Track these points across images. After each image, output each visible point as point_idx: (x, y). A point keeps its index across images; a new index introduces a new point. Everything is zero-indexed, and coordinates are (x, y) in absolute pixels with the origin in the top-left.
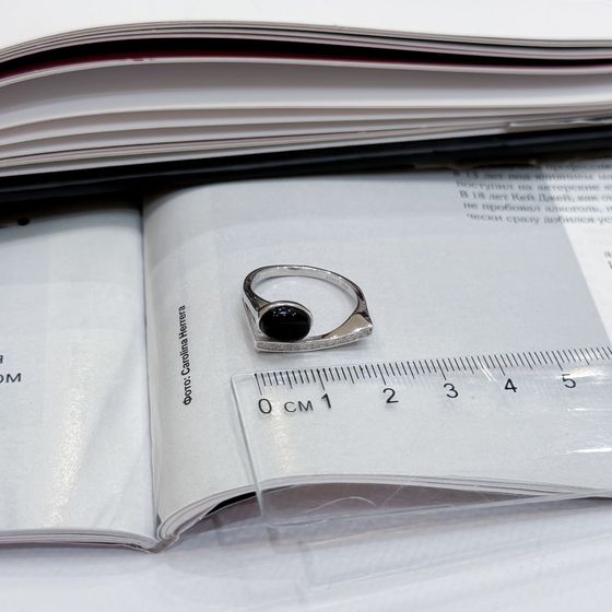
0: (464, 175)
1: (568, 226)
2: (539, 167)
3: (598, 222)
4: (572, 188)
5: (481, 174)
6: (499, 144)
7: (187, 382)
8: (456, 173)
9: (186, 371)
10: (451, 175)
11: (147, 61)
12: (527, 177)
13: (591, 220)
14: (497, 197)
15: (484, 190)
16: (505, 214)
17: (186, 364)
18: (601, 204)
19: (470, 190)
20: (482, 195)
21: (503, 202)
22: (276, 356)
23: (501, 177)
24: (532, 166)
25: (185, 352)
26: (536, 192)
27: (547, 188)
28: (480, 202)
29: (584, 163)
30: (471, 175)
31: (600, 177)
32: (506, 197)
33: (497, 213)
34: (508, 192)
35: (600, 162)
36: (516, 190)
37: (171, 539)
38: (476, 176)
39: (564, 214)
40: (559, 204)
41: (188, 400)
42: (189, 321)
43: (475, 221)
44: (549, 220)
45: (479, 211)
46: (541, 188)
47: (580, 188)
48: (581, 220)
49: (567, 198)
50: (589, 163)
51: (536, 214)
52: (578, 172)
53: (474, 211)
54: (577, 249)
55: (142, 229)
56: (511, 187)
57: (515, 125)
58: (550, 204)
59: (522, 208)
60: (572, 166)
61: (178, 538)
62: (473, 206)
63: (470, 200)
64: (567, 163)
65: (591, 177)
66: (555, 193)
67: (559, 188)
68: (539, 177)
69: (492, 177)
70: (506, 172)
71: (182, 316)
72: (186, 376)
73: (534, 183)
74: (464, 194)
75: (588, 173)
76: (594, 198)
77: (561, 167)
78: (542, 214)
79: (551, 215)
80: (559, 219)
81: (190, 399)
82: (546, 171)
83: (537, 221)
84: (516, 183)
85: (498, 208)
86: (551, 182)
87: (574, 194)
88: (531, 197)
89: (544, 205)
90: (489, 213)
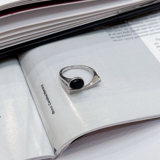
0: (108, 29)
1: (142, 38)
2: (127, 23)
3: (149, 35)
4: (138, 27)
5: (112, 28)
6: (117, 18)
7: (51, 107)
8: (105, 29)
9: (50, 104)
10: (104, 30)
11: (14, 14)
12: (125, 26)
13: (147, 35)
14: (119, 34)
15: (115, 32)
16: (123, 38)
17: (49, 102)
18: (148, 30)
19: (111, 33)
20: (115, 34)
21: (121, 35)
22: (75, 94)
23: (118, 27)
24: (125, 23)
25: (47, 98)
26: (129, 30)
27: (132, 28)
28: (115, 36)
29: (140, 19)
30: (110, 29)
31: (145, 22)
32: (121, 33)
33: (121, 38)
34: (122, 31)
35: (144, 18)
36: (124, 31)
37: (59, 154)
38: (111, 29)
39: (139, 35)
40: (137, 32)
41: (53, 113)
42: (45, 89)
43: (115, 42)
44: (136, 37)
45: (116, 39)
46: (130, 28)
47: (141, 26)
48: (144, 36)
49: (138, 30)
50: (141, 18)
51: (131, 36)
52: (139, 22)
53: (114, 39)
54: (146, 44)
55: (20, 64)
56: (122, 30)
57: (120, 12)
58: (134, 33)
59: (127, 35)
60: (136, 20)
61: (61, 153)
62: (113, 38)
63: (112, 36)
64: (135, 20)
65: (143, 23)
66: (135, 29)
67: (135, 27)
68: (129, 25)
69: (116, 28)
70: (119, 26)
71: (43, 88)
72: (50, 105)
73: (128, 27)
74: (110, 35)
75: (142, 21)
76: (146, 28)
77: (133, 21)
78: (133, 36)
79: (135, 36)
80: (138, 36)
81: (54, 112)
82: (130, 23)
83: (132, 39)
84: (123, 28)
85: (120, 37)
86: (133, 26)
87: (140, 28)
88: (128, 32)
89: (133, 33)
90: (118, 39)
